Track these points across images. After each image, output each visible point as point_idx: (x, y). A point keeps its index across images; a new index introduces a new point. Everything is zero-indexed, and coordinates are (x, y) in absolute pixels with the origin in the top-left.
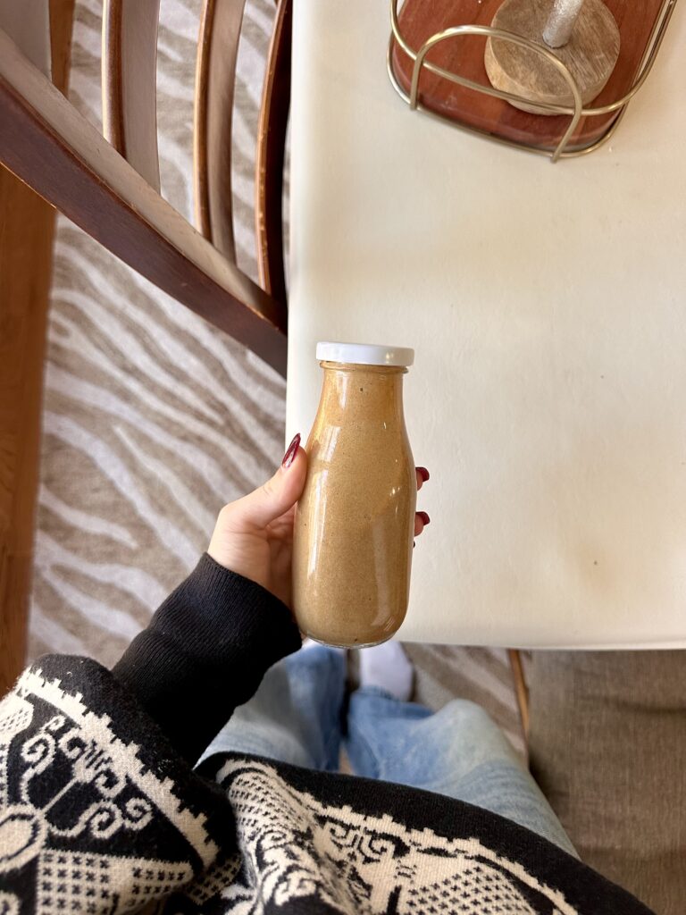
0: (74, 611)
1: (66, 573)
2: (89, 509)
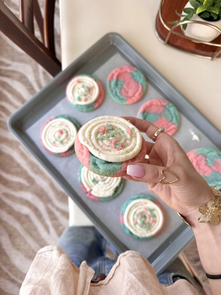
0: (10, 207)
1: (6, 195)
2: (13, 174)
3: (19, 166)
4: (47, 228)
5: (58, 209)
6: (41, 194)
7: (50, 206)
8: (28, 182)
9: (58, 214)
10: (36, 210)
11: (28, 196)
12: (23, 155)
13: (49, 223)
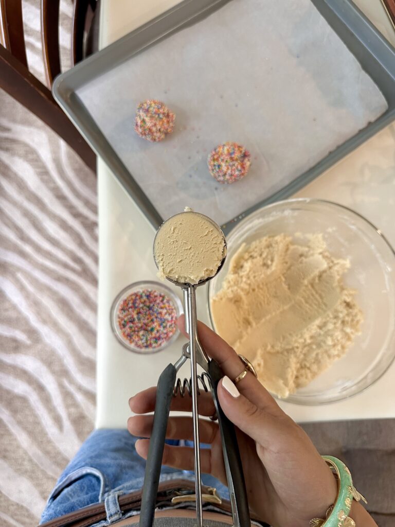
2: (2, 321)
3: (14, 307)
4: (58, 420)
5: (80, 389)
6: (50, 360)
7: (66, 383)
8: (29, 337)
9: (79, 397)
10: (40, 389)
11: (29, 362)
12: (22, 288)
13: (62, 411)
